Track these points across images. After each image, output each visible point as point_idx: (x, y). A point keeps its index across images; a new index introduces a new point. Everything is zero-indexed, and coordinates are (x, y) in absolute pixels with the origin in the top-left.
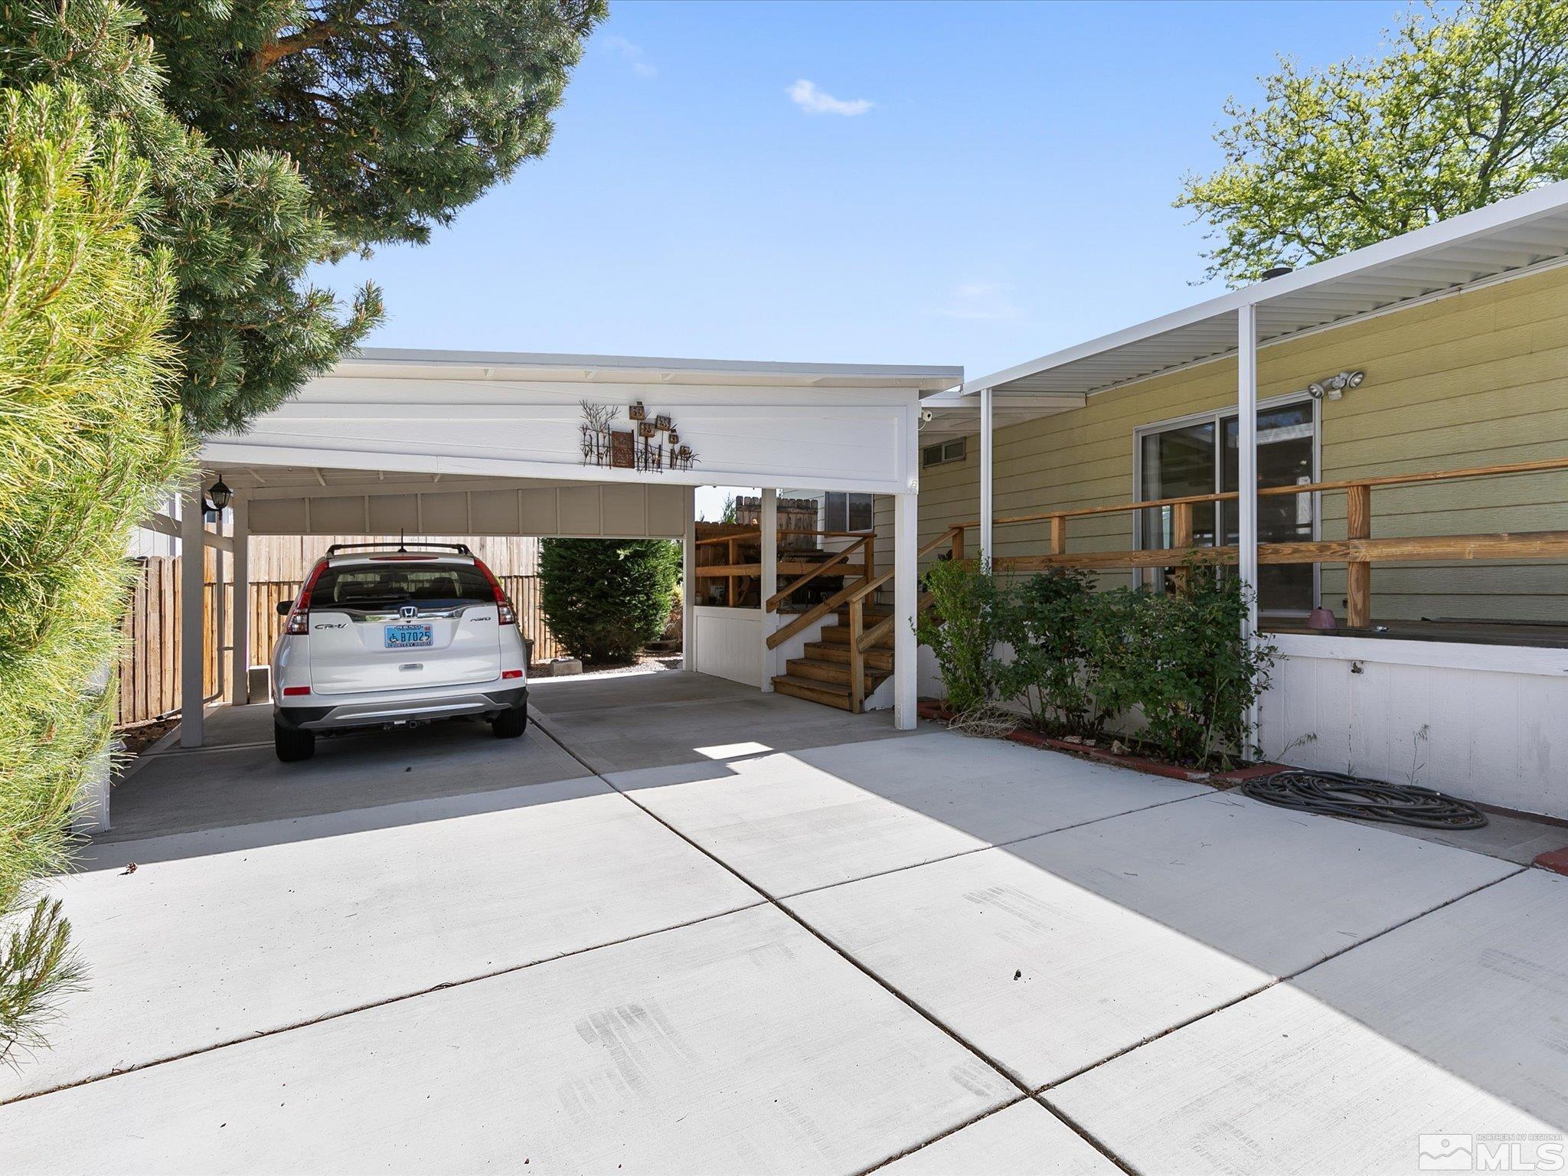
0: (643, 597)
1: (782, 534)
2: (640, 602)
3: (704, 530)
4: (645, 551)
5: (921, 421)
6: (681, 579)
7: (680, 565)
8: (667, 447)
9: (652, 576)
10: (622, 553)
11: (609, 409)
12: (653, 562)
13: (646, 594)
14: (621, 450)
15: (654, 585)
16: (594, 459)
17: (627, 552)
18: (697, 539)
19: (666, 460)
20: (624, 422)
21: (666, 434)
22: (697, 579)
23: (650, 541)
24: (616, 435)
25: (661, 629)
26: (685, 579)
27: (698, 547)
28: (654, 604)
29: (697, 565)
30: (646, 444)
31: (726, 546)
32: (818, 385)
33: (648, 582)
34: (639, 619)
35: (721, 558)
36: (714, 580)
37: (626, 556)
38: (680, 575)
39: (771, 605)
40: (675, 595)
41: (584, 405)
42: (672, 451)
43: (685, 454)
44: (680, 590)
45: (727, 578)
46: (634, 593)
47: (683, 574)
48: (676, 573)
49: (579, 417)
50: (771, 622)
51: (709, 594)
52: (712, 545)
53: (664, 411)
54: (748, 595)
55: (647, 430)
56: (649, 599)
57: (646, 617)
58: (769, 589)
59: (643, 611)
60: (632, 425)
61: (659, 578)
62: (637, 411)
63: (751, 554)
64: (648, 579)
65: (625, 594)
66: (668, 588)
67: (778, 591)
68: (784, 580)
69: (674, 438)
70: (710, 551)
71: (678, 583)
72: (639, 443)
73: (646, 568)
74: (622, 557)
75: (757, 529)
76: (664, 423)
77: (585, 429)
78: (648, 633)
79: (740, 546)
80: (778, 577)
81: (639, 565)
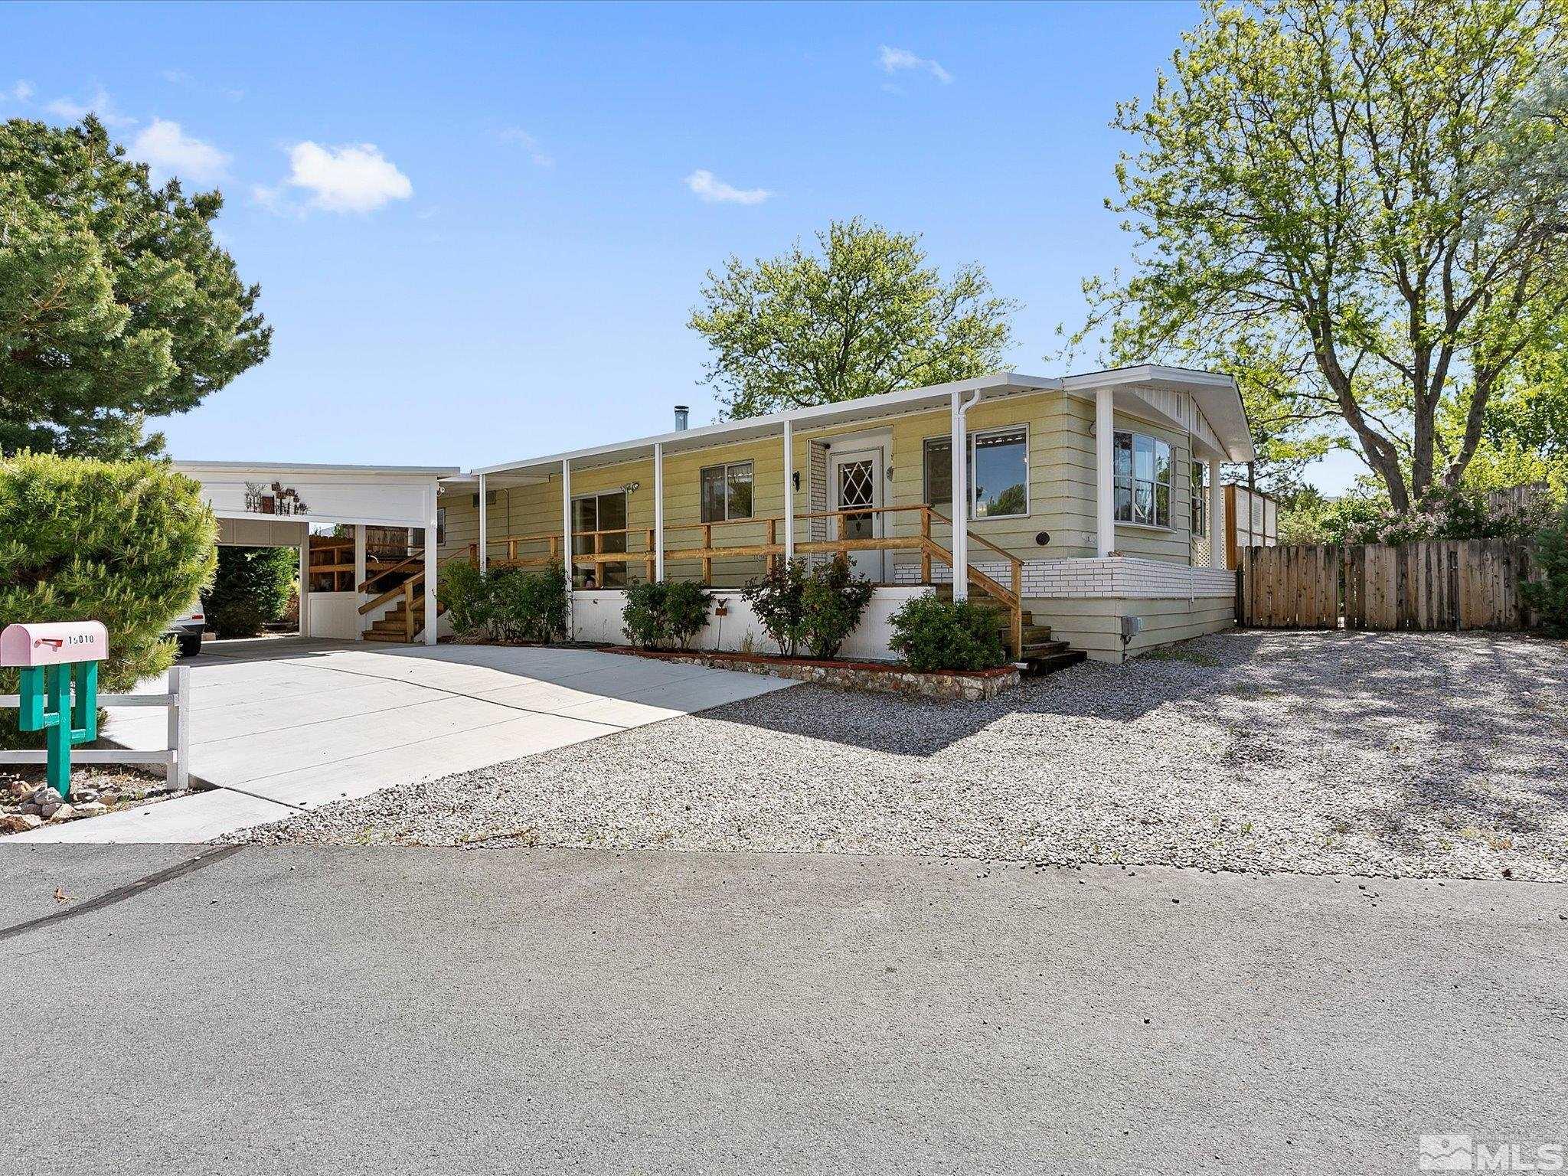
0: (266, 588)
1: (369, 546)
2: (263, 591)
3: (316, 541)
4: (268, 555)
5: (438, 492)
6: (298, 577)
7: (297, 566)
8: (293, 504)
9: (274, 572)
10: (249, 557)
11: (261, 486)
12: (274, 563)
13: (269, 586)
14: (267, 505)
15: (275, 579)
16: (252, 509)
17: (254, 556)
18: (311, 547)
19: (292, 510)
20: (269, 492)
21: (292, 498)
22: (311, 574)
23: (271, 548)
24: (264, 498)
25: (281, 612)
26: (301, 577)
27: (311, 553)
28: (275, 593)
29: (311, 565)
30: (281, 503)
31: (332, 552)
32: (377, 474)
33: (271, 577)
34: (263, 604)
35: (329, 560)
36: (325, 575)
37: (253, 559)
38: (296, 573)
39: (361, 588)
40: (293, 588)
41: (247, 484)
42: (296, 506)
43: (303, 507)
44: (297, 585)
45: (333, 573)
46: (258, 585)
47: (300, 572)
48: (293, 572)
49: (245, 489)
50: (363, 598)
51: (317, 584)
52: (322, 551)
53: (291, 487)
54: (347, 583)
55: (281, 496)
56: (271, 589)
57: (268, 603)
58: (360, 578)
59: (266, 598)
60: (274, 493)
61: (280, 574)
62: (276, 487)
63: (349, 557)
64: (271, 575)
65: (251, 586)
66: (287, 582)
67: (367, 579)
68: (370, 573)
69: (296, 500)
70: (322, 556)
71: (295, 579)
72: (277, 502)
73: (269, 567)
74: (249, 559)
75: (352, 541)
76: (291, 492)
77: (247, 495)
78: (270, 614)
79: (342, 553)
80: (367, 571)
81: (263, 565)
